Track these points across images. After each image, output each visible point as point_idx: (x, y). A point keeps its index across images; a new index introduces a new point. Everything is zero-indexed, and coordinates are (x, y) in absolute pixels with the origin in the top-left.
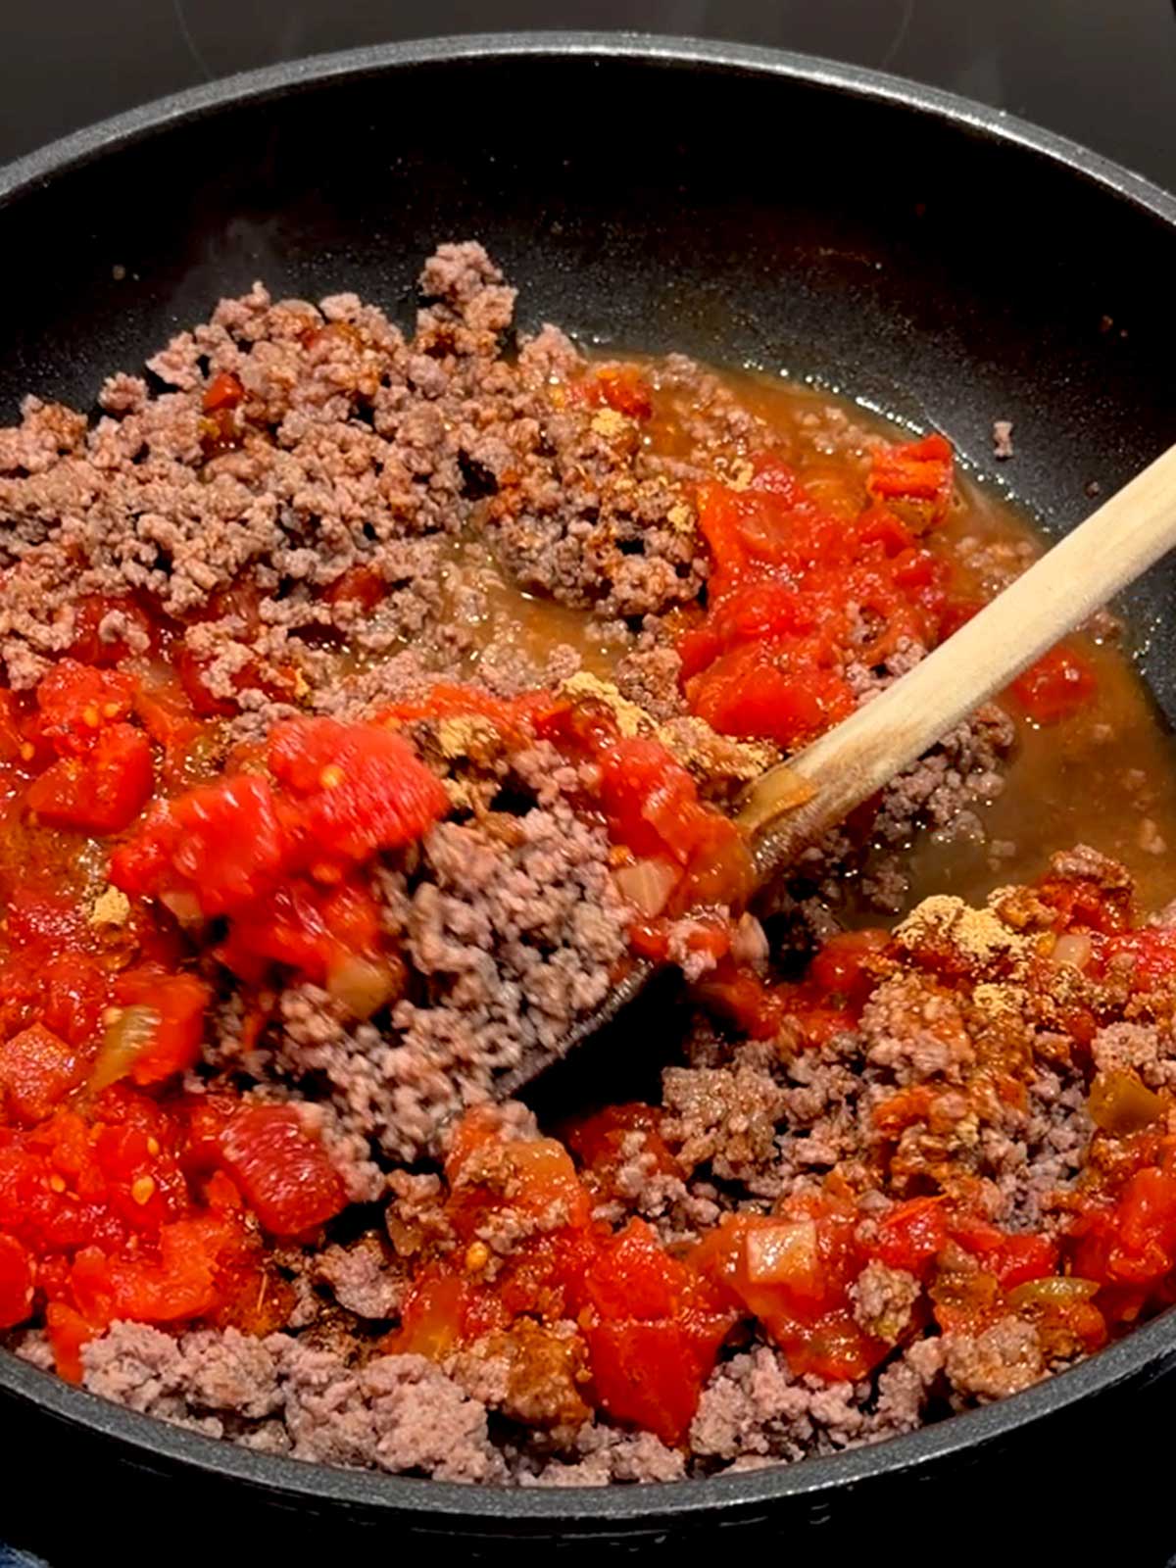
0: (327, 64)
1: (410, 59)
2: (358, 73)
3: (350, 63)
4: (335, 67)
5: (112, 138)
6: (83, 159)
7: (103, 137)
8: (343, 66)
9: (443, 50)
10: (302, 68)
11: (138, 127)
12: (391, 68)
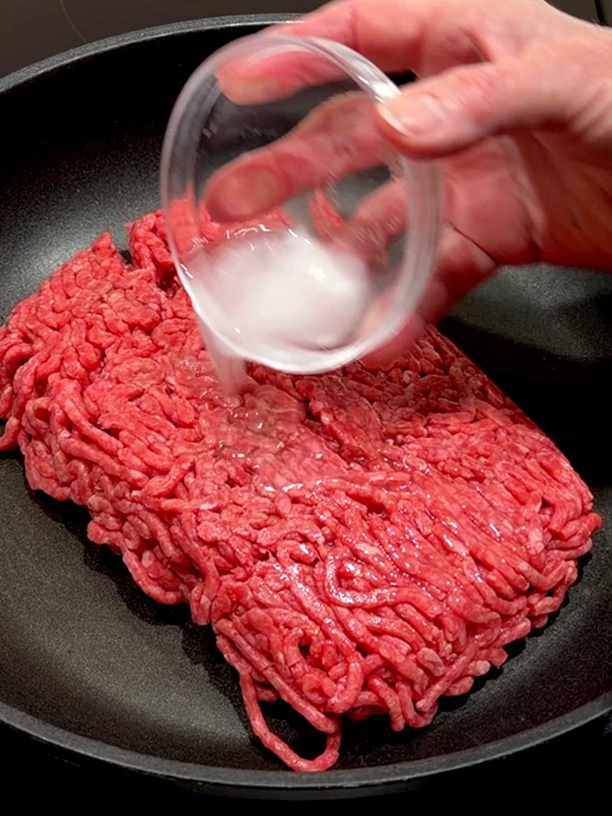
0: (156, 32)
1: (200, 28)
2: (172, 36)
3: (169, 31)
4: (160, 33)
5: (42, 71)
6: (26, 82)
7: (37, 71)
8: (164, 33)
9: (218, 24)
10: (142, 34)
11: (56, 66)
12: (190, 33)
